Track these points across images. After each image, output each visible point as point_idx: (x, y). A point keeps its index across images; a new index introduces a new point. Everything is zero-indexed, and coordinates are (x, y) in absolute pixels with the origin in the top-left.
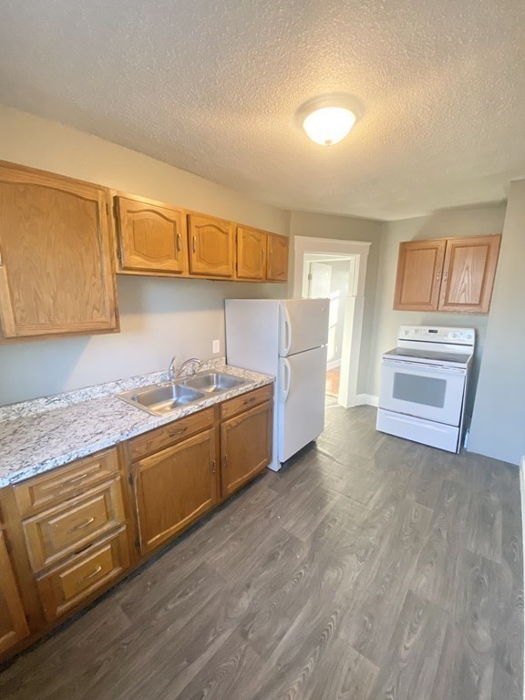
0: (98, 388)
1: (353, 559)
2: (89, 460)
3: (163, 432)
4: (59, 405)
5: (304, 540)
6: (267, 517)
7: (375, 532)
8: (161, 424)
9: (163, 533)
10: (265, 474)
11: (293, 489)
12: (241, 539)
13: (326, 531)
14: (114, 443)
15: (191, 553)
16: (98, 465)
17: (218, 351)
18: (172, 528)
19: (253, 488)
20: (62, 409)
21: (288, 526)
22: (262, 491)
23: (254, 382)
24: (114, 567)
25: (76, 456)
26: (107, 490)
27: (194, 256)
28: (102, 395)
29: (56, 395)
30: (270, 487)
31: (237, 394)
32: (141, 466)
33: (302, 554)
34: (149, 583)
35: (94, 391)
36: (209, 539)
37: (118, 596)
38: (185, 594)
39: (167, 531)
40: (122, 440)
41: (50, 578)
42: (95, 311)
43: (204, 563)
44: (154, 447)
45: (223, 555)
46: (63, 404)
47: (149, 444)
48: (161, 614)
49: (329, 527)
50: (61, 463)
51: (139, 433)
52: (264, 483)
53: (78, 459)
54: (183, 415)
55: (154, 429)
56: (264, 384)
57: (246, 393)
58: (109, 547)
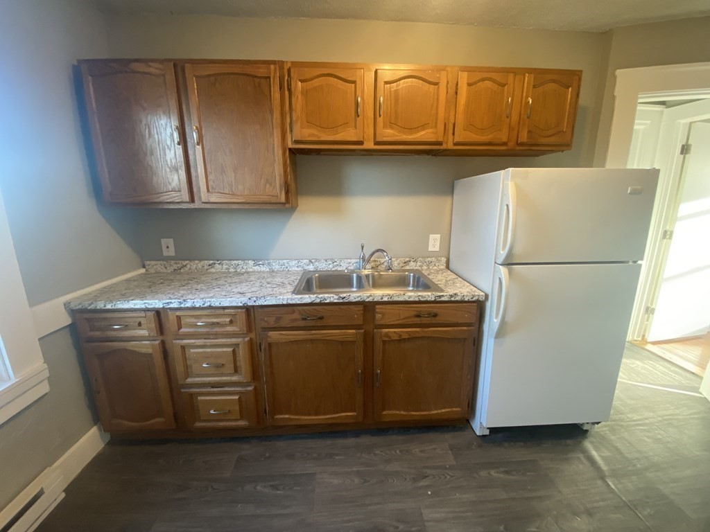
0: (294, 262)
2: (221, 312)
3: (294, 312)
4: (263, 268)
6: (415, 480)
8: (291, 302)
9: (292, 417)
10: (461, 429)
11: (483, 473)
12: (365, 481)
14: (242, 305)
15: (315, 455)
16: (228, 320)
17: (437, 249)
18: (303, 417)
19: (432, 435)
20: (263, 272)
21: (428, 514)
22: (437, 448)
23: (442, 291)
24: (242, 418)
25: (209, 304)
26: (237, 345)
27: (380, 120)
28: (297, 269)
29: (261, 260)
30: (452, 448)
31: (401, 299)
32: (270, 337)
34: (267, 455)
35: (290, 264)
36: (337, 455)
37: (246, 446)
38: (275, 487)
39: (297, 417)
40: (249, 304)
41: (191, 395)
42: (268, 186)
43: (314, 474)
44: (283, 323)
45: (336, 481)
46: (265, 269)
47: (279, 319)
48: (248, 487)
50: (197, 306)
51: (266, 303)
52: (449, 438)
53: (210, 307)
54: (318, 301)
55: (283, 305)
56: (458, 298)
57: (420, 302)
58: (237, 397)
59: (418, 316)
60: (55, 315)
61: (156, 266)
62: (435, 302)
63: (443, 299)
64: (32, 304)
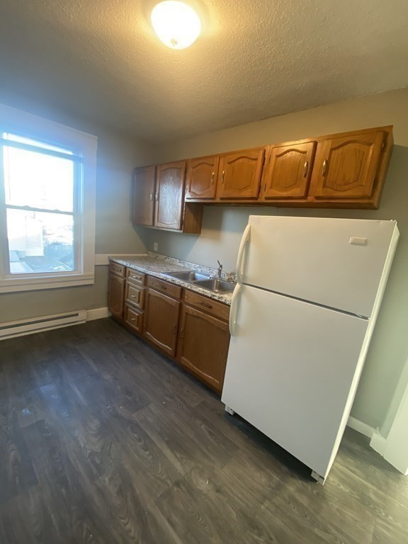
1: (97, 448)
2: (139, 273)
5: (134, 415)
7: (112, 490)
13: (136, 435)
18: (154, 339)
27: (223, 186)
32: (149, 291)
33: (121, 410)
39: (152, 337)
41: (127, 307)
44: (154, 286)
47: (153, 283)
49: (140, 441)
54: (165, 279)
56: (223, 301)
57: (203, 295)
58: (137, 315)
59: (202, 304)
60: (103, 259)
61: (151, 254)
62: (210, 298)
63: (215, 298)
64: (96, 253)
